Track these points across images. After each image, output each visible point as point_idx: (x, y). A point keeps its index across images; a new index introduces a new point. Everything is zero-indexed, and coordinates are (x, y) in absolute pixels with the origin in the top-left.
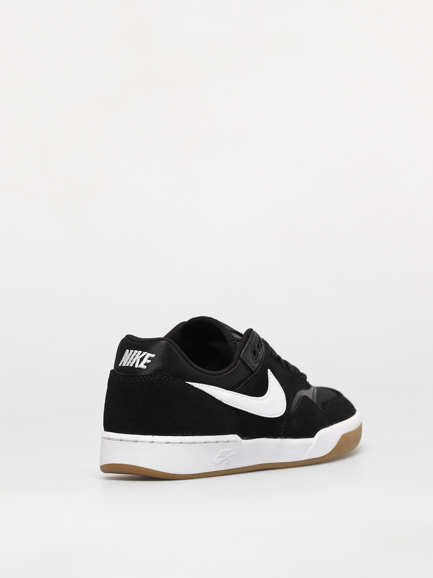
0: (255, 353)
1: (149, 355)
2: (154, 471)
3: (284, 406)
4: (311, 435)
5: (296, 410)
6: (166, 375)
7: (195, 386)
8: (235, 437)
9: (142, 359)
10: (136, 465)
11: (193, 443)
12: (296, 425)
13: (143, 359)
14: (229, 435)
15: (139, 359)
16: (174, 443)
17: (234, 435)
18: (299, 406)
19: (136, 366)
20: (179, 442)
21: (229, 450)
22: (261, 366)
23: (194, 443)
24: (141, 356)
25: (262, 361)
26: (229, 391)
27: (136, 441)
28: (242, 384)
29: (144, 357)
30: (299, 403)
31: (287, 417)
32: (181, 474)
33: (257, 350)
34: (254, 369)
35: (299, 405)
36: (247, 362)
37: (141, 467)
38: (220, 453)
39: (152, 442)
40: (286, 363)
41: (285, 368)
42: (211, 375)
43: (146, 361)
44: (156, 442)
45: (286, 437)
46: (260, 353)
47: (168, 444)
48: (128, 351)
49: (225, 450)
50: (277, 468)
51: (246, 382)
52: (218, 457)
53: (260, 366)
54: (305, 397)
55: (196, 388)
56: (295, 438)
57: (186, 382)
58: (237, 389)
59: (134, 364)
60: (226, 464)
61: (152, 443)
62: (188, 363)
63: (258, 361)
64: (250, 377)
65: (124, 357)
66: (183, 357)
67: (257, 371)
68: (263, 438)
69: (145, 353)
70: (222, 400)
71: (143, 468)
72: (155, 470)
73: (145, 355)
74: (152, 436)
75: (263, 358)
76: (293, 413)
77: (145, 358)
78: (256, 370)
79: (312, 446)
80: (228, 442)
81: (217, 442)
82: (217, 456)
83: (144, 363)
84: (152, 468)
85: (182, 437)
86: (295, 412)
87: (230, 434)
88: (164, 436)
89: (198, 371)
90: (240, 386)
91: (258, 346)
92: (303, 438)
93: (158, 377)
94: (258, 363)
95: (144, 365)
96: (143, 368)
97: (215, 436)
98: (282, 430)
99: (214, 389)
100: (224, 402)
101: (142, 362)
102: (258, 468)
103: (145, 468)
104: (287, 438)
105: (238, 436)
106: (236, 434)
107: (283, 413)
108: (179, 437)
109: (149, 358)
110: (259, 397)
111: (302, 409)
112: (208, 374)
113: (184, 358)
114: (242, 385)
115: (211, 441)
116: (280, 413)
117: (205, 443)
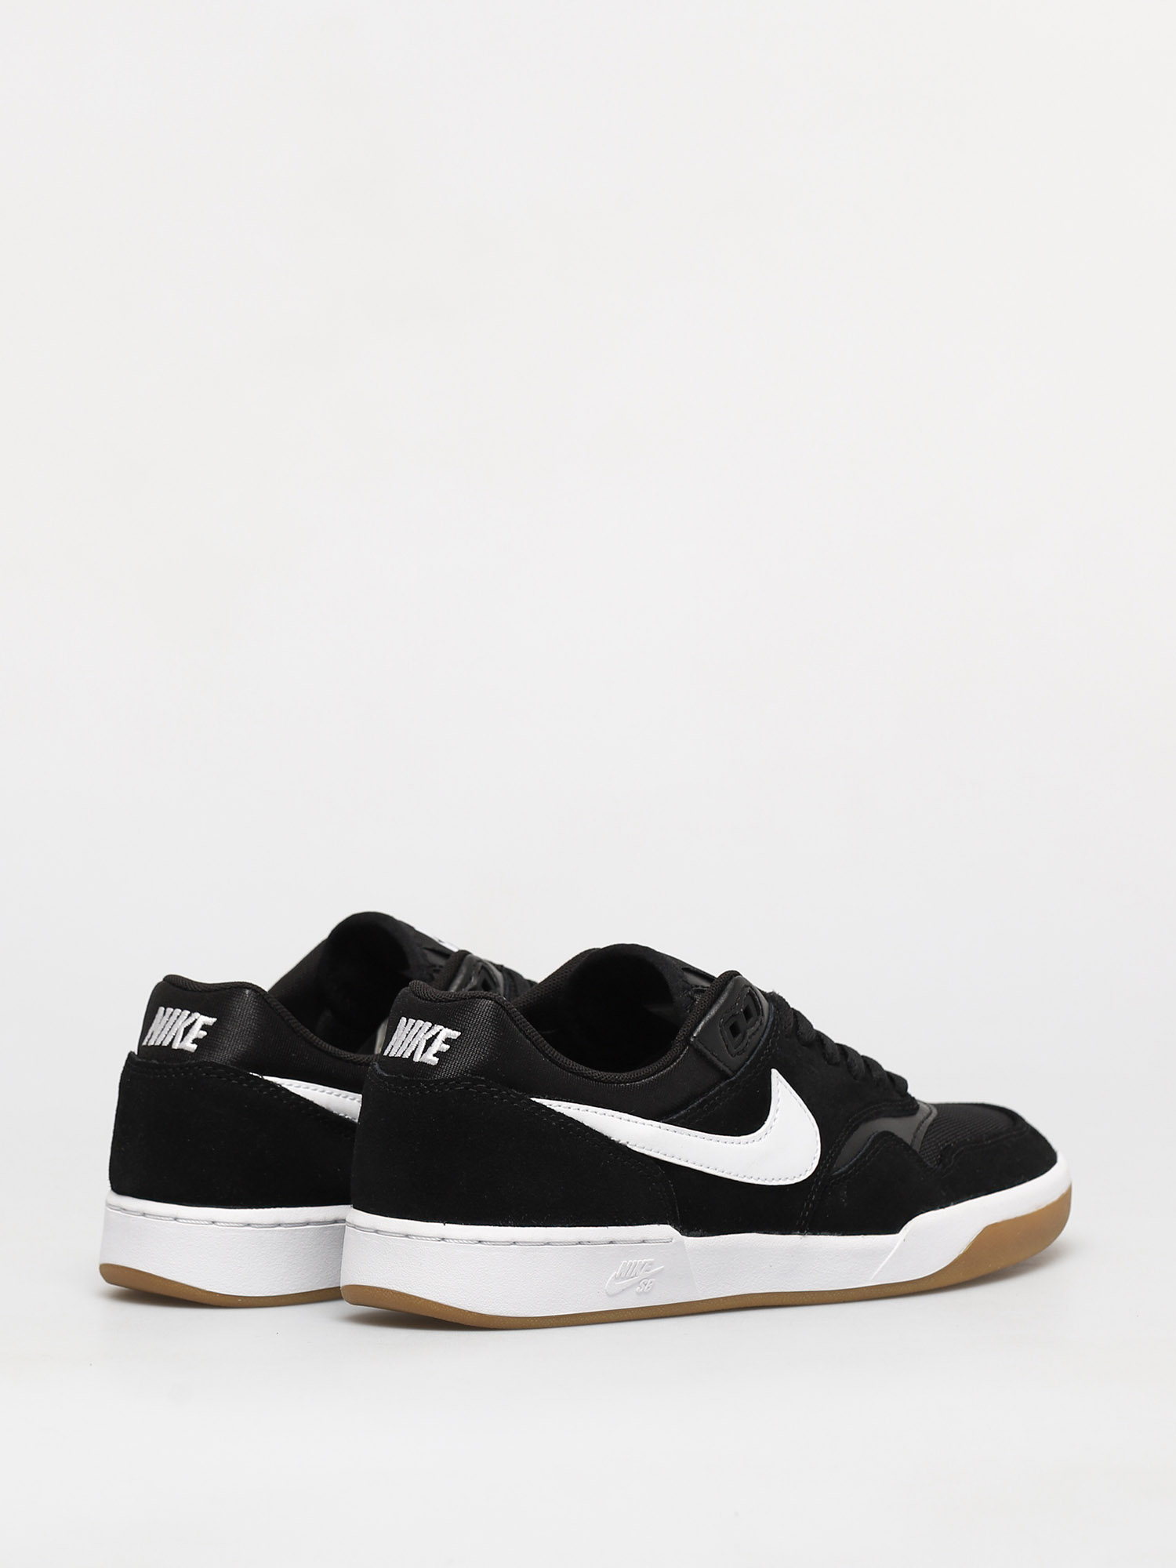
0: (735, 1030)
1: (446, 1033)
2: (446, 1306)
3: (815, 1158)
4: (892, 1226)
5: (851, 1167)
6: (482, 1082)
7: (558, 1109)
8: (666, 1231)
9: (429, 1043)
10: (405, 1292)
11: (545, 1244)
12: (846, 1204)
13: (433, 1041)
14: (648, 1226)
15: (425, 1041)
16: (494, 1243)
17: (661, 1225)
18: (864, 1156)
19: (417, 1058)
20: (507, 1240)
21: (646, 1262)
22: (751, 1062)
23: (548, 1244)
24: (429, 1036)
25: (758, 1048)
26: (650, 1122)
27: (407, 1236)
28: (692, 1104)
29: (434, 1037)
30: (864, 1151)
31: (820, 1183)
32: (511, 1315)
33: (742, 1023)
34: (730, 1069)
35: (862, 1156)
36: (708, 1053)
37: (416, 1297)
38: (622, 1269)
39: (443, 1239)
40: (844, 1050)
41: (837, 1064)
42: (606, 1083)
43: (438, 1046)
44: (452, 1239)
45: (815, 1230)
46: (753, 1029)
47: (479, 1245)
48: (404, 1019)
49: (635, 1261)
50: (790, 1303)
51: (704, 1100)
52: (616, 1278)
53: (748, 1063)
54: (887, 1135)
55: (559, 1113)
56: (843, 1235)
57: (533, 1099)
58: (675, 1117)
59: (413, 1053)
60: (638, 1294)
61: (442, 1242)
62: (543, 1052)
63: (743, 1050)
64: (717, 1088)
65: (395, 1034)
66: (530, 1039)
67: (738, 1074)
68: (751, 1232)
69: (438, 1028)
70: (628, 1143)
71: (420, 1299)
72: (446, 1304)
73: (438, 1033)
74: (442, 1224)
75: (761, 1043)
76: (841, 1174)
77: (436, 1040)
78: (734, 1073)
79: (892, 1253)
80: (644, 1242)
81: (611, 1242)
82: (612, 1276)
83: (435, 1052)
84: (441, 1299)
85: (516, 1228)
86: (846, 1172)
87: (649, 1224)
88: (471, 1224)
89: (571, 1072)
90: (685, 1109)
91: (747, 1013)
92: (865, 1234)
93: (462, 1085)
94: (745, 1055)
95: (434, 1055)
96: (429, 1063)
97: (606, 1228)
98: (804, 1213)
99: (609, 1116)
100: (634, 1148)
101: (430, 1048)
102: (736, 1304)
103: (425, 1300)
104: (820, 1234)
105: (675, 1228)
106: (667, 1224)
107: (809, 1173)
108: (509, 1228)
109: (447, 1041)
110: (739, 1136)
111: (868, 1164)
112: (596, 1080)
113: (533, 1043)
114: (690, 1107)
115: (595, 1240)
116: (801, 1175)
117: (580, 1243)
